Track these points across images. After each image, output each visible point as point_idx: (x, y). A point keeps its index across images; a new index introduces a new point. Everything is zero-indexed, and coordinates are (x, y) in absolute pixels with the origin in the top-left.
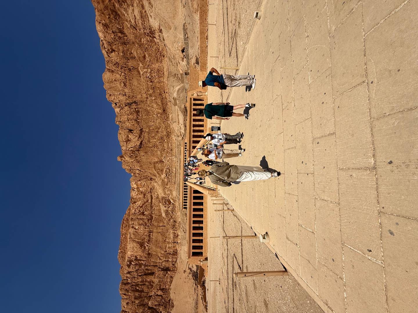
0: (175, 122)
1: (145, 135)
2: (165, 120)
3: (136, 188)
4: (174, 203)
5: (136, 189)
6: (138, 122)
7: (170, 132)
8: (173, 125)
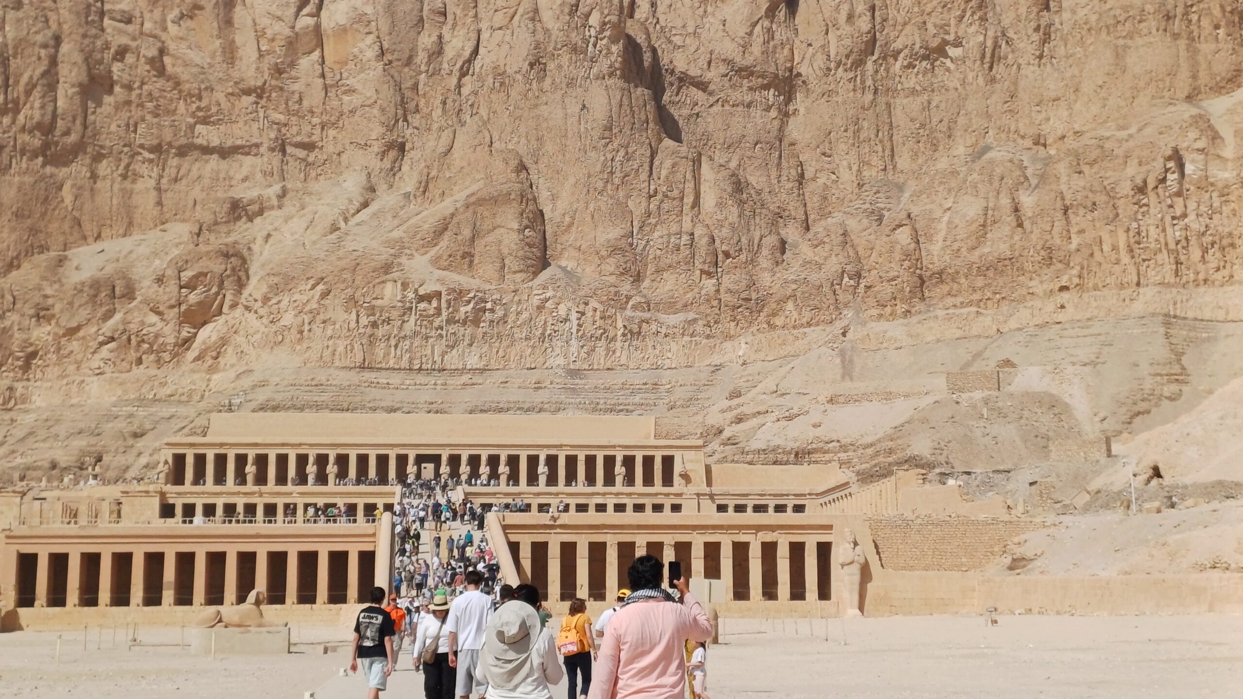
0: (847, 372)
1: (757, 113)
2: (868, 288)
3: (318, 26)
4: (191, 355)
5: (311, 21)
6: (860, 63)
7: (772, 326)
8: (824, 349)
